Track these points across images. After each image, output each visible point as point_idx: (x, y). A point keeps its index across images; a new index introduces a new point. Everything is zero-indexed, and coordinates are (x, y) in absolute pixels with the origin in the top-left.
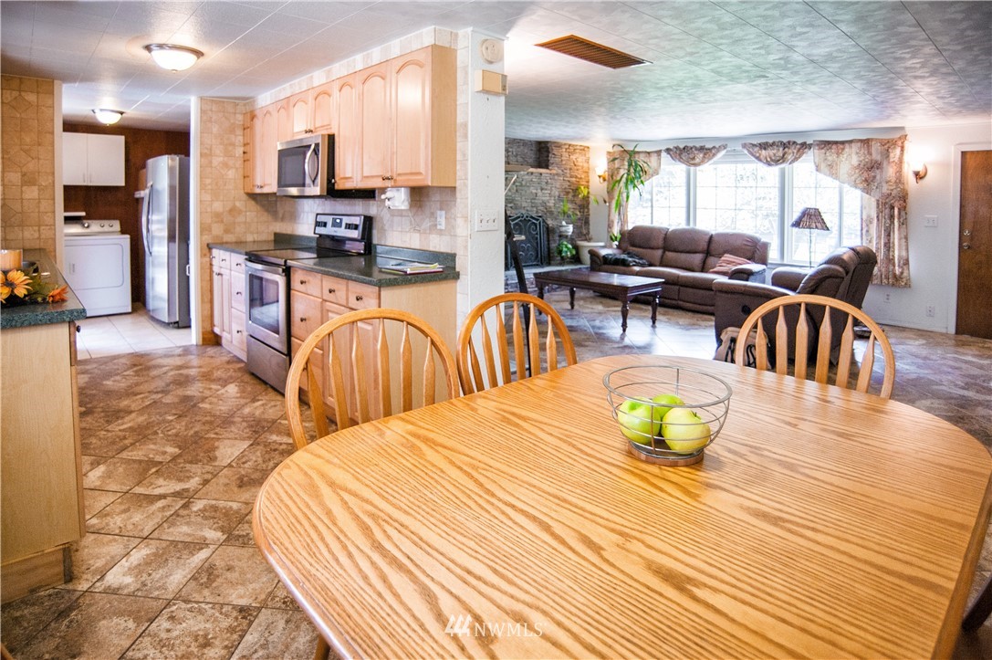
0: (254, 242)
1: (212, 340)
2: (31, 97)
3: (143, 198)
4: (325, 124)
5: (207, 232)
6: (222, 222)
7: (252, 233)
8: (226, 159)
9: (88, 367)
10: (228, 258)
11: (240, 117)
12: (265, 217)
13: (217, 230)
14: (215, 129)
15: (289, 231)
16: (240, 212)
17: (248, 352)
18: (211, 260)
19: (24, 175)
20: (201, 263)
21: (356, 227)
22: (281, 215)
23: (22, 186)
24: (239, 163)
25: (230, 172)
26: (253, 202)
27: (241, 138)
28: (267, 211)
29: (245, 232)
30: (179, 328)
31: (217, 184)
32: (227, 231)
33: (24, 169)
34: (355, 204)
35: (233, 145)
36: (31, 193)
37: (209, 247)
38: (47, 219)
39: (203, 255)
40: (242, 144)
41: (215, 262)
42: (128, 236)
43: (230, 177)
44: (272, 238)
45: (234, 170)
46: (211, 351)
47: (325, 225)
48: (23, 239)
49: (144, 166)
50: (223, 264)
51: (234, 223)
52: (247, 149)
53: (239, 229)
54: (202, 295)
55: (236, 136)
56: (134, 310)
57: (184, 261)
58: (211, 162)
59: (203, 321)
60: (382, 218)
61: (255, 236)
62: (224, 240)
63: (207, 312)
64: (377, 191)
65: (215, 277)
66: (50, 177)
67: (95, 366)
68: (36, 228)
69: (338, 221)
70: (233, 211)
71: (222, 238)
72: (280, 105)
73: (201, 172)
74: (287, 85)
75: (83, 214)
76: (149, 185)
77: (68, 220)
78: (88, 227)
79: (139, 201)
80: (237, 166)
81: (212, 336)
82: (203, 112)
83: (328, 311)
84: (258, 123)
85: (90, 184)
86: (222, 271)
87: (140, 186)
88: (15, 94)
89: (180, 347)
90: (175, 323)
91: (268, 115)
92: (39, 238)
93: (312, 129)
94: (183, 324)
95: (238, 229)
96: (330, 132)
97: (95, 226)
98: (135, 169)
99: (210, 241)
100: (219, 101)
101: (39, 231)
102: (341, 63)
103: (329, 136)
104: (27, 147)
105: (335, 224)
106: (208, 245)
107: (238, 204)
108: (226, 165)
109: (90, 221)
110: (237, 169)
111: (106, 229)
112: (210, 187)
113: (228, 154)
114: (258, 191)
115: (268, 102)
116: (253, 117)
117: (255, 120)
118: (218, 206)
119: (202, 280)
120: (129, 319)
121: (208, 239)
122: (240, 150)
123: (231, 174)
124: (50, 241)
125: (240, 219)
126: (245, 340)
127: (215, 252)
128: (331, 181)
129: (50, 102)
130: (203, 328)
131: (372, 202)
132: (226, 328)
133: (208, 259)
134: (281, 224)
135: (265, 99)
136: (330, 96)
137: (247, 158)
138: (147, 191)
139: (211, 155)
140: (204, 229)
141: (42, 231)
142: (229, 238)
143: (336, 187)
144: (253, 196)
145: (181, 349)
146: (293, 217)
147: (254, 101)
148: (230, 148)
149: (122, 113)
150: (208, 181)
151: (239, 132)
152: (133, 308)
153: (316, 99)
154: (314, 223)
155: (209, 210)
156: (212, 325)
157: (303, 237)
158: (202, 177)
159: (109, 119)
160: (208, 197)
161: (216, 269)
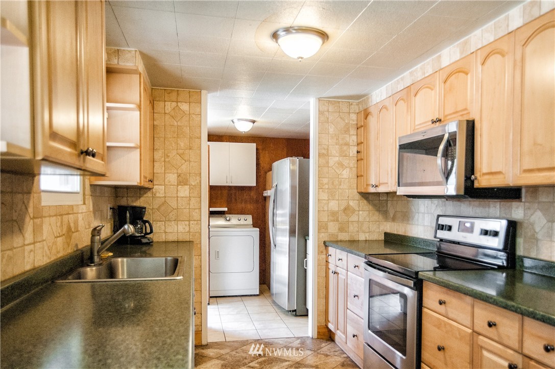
0: (366, 241)
1: (327, 335)
2: (185, 107)
3: (270, 197)
4: (459, 108)
5: (323, 230)
6: (337, 221)
7: (364, 232)
8: (341, 159)
9: (223, 352)
10: (344, 258)
11: (354, 117)
12: (377, 216)
13: (333, 228)
14: (331, 130)
15: (401, 232)
16: (354, 211)
17: (365, 361)
18: (327, 258)
19: (179, 176)
20: (319, 260)
21: (496, 234)
22: (392, 216)
23: (178, 185)
24: (353, 163)
25: (344, 172)
26: (365, 201)
27: (354, 138)
28: (379, 210)
29: (358, 232)
30: (296, 315)
31: (333, 183)
32: (341, 230)
33: (179, 171)
34: (489, 207)
35: (347, 144)
36: (184, 191)
37: (326, 245)
38: (195, 215)
39: (320, 252)
40: (355, 143)
41: (331, 260)
42: (258, 229)
43: (345, 176)
44: (382, 237)
45: (348, 170)
46: (326, 347)
47: (450, 228)
48: (177, 232)
49: (270, 169)
50: (339, 263)
51: (348, 221)
52: (362, 148)
53: (353, 228)
54: (318, 290)
55: (350, 135)
56: (262, 292)
57: (303, 256)
58: (328, 162)
59: (318, 315)
60: (532, 224)
61: (367, 235)
62: (339, 239)
63: (323, 308)
64: (523, 191)
65: (331, 275)
66: (198, 178)
67: (227, 350)
68: (187, 223)
69: (468, 225)
70: (347, 210)
71: (337, 236)
72: (398, 97)
73: (319, 171)
74: (406, 73)
75: (226, 209)
76: (274, 185)
77: (212, 214)
78: (229, 220)
79: (265, 199)
80: (352, 165)
81: (326, 330)
82: (321, 113)
83: (482, 347)
84: (372, 120)
85: (230, 185)
86: (339, 270)
87: (267, 186)
88: (174, 104)
89: (298, 338)
90: (293, 311)
91: (384, 110)
92: (189, 232)
93: (442, 117)
94: (300, 312)
95: (351, 228)
96: (470, 118)
97: (234, 220)
98: (263, 172)
99: (326, 239)
100: (334, 101)
101: (189, 225)
102: (484, 27)
103: (468, 121)
104: (181, 151)
105: (462, 228)
106: (325, 242)
107: (351, 203)
108: (341, 165)
109: (230, 215)
110: (351, 168)
111: (242, 222)
112: (327, 186)
113: (343, 154)
114: (372, 190)
115: (384, 97)
116: (367, 114)
117: (370, 117)
118: (334, 205)
119: (318, 276)
120: (256, 302)
121: (325, 237)
122: (355, 149)
123: (346, 173)
124: (197, 234)
125: (354, 218)
126: (362, 347)
127: (331, 250)
128: (470, 178)
129: (198, 110)
130: (318, 322)
131: (515, 204)
132: (341, 326)
133: (324, 256)
134: (393, 224)
135: (379, 94)
136: (467, 74)
137: (361, 157)
138: (273, 190)
139: (328, 155)
140: (321, 227)
141: (191, 225)
142: (344, 236)
143: (476, 185)
144: (365, 196)
145: (299, 341)
146: (406, 217)
147: (368, 98)
148: (345, 148)
149: (254, 122)
150: (325, 181)
151: (353, 131)
152: (260, 291)
153: (445, 82)
154: (434, 225)
155: (326, 208)
156: (327, 321)
157: (417, 239)
158: (320, 176)
159: (244, 128)
160: (325, 196)
161: (332, 267)
